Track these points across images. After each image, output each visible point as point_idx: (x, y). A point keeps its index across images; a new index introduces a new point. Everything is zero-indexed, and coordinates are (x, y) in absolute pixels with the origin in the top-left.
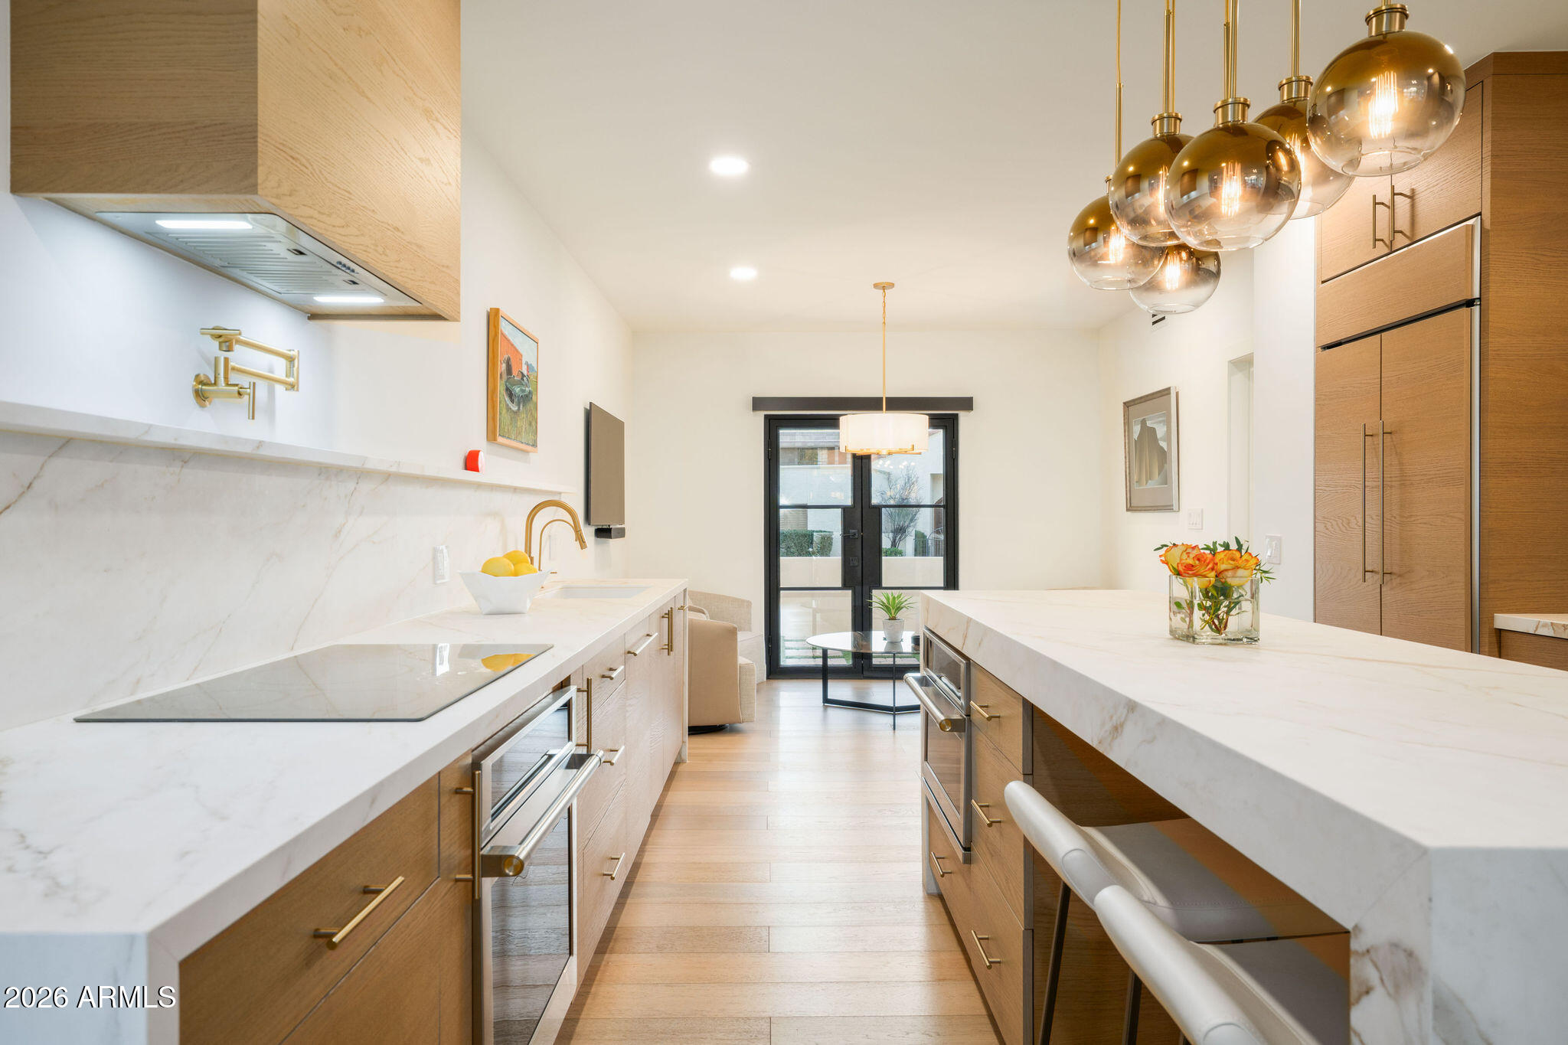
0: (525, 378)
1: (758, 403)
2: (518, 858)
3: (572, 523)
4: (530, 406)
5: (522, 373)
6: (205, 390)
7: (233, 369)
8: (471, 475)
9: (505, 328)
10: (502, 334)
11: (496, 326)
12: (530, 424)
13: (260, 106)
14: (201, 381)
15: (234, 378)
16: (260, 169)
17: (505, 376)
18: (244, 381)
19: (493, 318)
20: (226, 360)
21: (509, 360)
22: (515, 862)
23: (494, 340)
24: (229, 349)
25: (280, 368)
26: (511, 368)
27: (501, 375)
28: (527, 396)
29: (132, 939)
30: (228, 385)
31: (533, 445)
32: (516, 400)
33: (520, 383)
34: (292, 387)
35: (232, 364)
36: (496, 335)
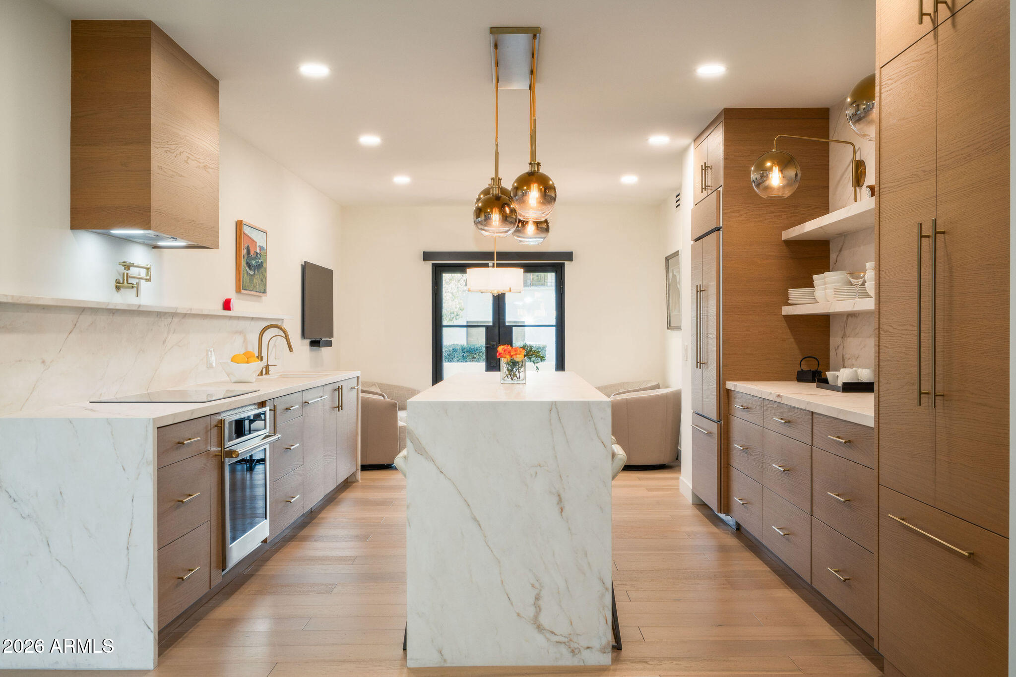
0: (258, 255)
1: (427, 256)
2: (238, 452)
3: (284, 336)
4: (263, 270)
5: (257, 252)
6: (119, 286)
7: (130, 277)
8: (227, 313)
9: (246, 230)
10: (244, 233)
11: (241, 230)
12: (262, 280)
13: (152, 195)
14: (118, 282)
15: (130, 281)
16: (152, 221)
17: (246, 256)
18: (134, 281)
19: (239, 225)
20: (127, 274)
21: (248, 246)
22: (237, 453)
23: (239, 237)
24: (129, 269)
25: (143, 273)
26: (250, 251)
27: (244, 256)
28: (259, 265)
29: (150, 419)
30: (128, 283)
31: (264, 293)
32: (253, 268)
33: (255, 258)
34: (149, 280)
35: (129, 275)
36: (241, 234)
